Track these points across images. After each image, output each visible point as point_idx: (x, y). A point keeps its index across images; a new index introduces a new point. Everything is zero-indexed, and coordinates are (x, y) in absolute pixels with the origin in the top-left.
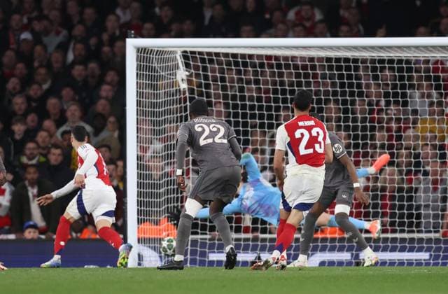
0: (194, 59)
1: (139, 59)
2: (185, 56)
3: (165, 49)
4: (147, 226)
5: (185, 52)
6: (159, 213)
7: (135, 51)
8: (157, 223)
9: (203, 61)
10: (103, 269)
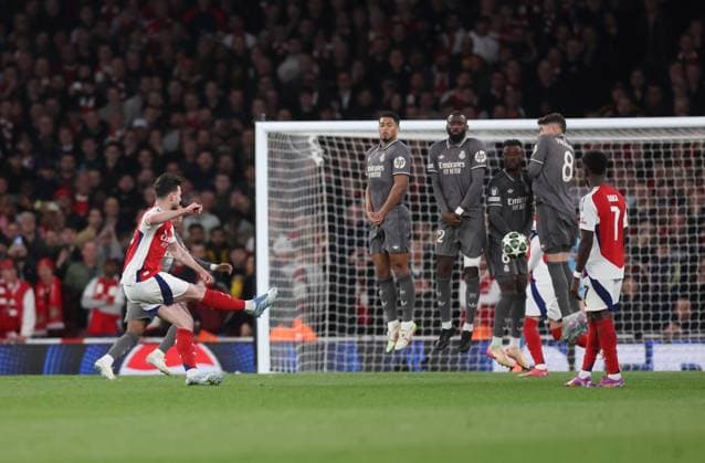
0: (331, 144)
1: (271, 145)
2: (322, 141)
3: (299, 134)
4: (280, 329)
5: (321, 137)
6: (294, 314)
7: (266, 135)
8: (290, 325)
9: (340, 146)
10: (230, 375)
